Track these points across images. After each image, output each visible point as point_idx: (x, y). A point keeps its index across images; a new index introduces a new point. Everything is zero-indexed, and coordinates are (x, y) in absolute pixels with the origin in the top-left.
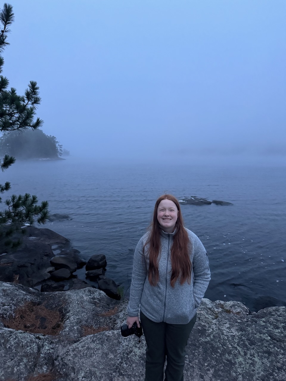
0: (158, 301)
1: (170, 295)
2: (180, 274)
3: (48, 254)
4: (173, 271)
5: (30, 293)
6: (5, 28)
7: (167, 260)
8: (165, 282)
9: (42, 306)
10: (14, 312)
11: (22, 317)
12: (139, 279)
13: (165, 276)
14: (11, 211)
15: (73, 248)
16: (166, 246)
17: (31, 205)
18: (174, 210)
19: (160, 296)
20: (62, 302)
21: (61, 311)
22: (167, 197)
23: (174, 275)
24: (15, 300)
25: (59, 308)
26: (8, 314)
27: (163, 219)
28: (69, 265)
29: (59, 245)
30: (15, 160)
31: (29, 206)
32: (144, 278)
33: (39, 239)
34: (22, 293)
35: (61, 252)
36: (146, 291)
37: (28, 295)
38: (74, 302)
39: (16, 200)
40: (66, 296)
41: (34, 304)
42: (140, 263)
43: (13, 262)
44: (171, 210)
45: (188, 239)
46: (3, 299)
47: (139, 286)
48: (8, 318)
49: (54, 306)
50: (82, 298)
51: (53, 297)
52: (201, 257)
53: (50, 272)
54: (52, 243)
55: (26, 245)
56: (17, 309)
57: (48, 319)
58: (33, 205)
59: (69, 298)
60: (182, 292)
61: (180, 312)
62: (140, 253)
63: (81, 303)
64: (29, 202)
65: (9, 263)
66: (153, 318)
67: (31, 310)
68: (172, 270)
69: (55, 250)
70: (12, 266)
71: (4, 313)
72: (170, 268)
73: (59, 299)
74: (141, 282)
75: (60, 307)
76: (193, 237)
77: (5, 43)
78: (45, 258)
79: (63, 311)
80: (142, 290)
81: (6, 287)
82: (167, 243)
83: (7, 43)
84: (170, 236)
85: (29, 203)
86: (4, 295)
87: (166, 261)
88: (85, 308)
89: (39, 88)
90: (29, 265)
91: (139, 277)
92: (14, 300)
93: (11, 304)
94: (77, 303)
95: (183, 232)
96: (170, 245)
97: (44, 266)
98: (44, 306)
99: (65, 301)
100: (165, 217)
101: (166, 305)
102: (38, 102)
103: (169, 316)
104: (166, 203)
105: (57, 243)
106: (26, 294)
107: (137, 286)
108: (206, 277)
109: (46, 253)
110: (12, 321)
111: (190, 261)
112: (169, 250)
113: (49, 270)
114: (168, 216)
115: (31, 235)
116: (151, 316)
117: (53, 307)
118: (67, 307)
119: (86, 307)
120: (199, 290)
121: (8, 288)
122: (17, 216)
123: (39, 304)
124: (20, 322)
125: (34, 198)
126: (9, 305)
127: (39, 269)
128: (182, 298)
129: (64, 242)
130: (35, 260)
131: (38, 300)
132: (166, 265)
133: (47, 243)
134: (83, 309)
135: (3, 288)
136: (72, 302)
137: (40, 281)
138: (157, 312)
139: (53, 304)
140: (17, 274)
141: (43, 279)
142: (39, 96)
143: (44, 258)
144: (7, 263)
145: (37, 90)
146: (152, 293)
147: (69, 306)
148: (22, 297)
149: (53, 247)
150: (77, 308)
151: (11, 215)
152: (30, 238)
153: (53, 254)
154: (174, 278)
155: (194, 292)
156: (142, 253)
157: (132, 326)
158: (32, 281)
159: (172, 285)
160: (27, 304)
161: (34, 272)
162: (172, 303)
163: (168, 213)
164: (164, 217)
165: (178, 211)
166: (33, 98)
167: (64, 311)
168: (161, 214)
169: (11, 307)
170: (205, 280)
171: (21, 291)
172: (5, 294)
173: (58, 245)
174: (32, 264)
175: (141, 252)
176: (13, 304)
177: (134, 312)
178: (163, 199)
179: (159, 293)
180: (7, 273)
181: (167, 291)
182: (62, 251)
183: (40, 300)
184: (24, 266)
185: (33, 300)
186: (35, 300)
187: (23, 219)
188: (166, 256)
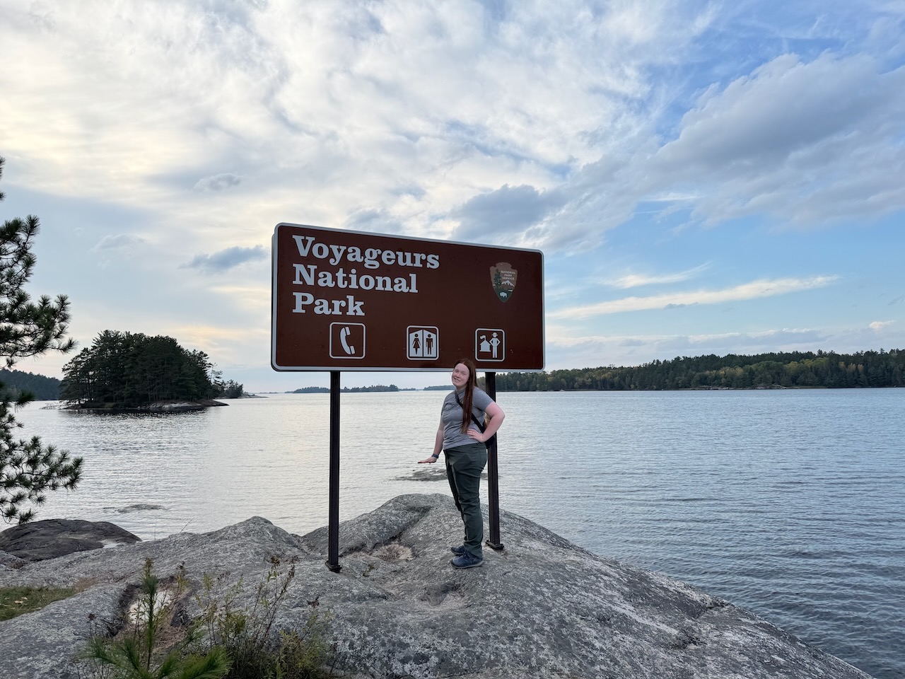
17: (59, 464)
31: (55, 465)
58: (61, 464)
85: (55, 461)
89: (70, 305)
102: (67, 321)
125: (64, 454)
142: (68, 313)
145: (67, 306)
151: (25, 478)
166: (61, 314)
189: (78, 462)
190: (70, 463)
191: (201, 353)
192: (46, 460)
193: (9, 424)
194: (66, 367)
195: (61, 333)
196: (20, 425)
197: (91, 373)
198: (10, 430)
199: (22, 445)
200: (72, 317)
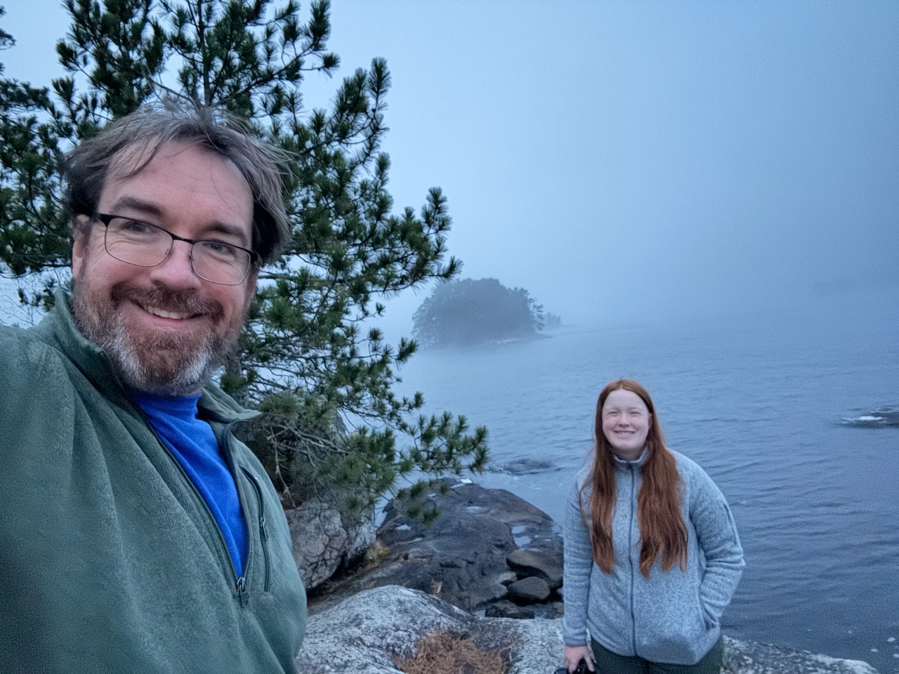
0: (619, 608)
1: (641, 594)
2: (662, 548)
3: (503, 543)
4: (643, 543)
5: (451, 614)
6: (377, 103)
7: (629, 517)
8: (628, 565)
9: (469, 642)
10: (415, 646)
11: (429, 658)
12: (578, 563)
13: (627, 552)
14: (420, 448)
15: (559, 535)
16: (627, 488)
17: (457, 435)
18: (638, 411)
19: (620, 596)
20: (509, 638)
21: (505, 656)
22: (621, 384)
23: (647, 550)
24: (419, 622)
25: (502, 650)
26: (404, 647)
27: (616, 432)
28: (547, 571)
29: (530, 526)
30: (418, 345)
31: (453, 438)
32: (588, 561)
33: (488, 512)
34: (433, 611)
35: (532, 542)
36: (595, 588)
37: (444, 617)
38: (535, 642)
39: (426, 425)
40: (519, 626)
41: (453, 634)
42: (575, 528)
43: (432, 556)
44: (633, 413)
45: (676, 473)
46: (396, 618)
47: (582, 577)
48: (404, 656)
49: (492, 645)
50: (553, 635)
51: (494, 627)
52: (711, 513)
53: (506, 583)
54: (515, 522)
55: (460, 522)
56: (422, 641)
57: (479, 669)
58: (460, 436)
59: (525, 631)
60: (668, 587)
61: (668, 633)
62: (573, 506)
63: (548, 645)
64: (452, 429)
65: (423, 558)
66: (614, 647)
67: (448, 647)
68: (642, 541)
69: (518, 535)
70: (429, 563)
71: (396, 644)
72: (636, 534)
73: (504, 633)
74: (584, 571)
75: (505, 649)
76: (687, 469)
77: (382, 129)
78: (498, 552)
79: (508, 656)
80: (589, 587)
81: (405, 595)
82: (630, 482)
83: (384, 129)
84: (634, 468)
85: (452, 431)
86: (400, 611)
87: (627, 521)
88: (556, 657)
89: (448, 199)
90: (464, 563)
91: (579, 560)
92: (417, 623)
93: (410, 630)
94: (542, 645)
95: (664, 459)
96: (635, 486)
97: (493, 568)
98: (473, 641)
99: (517, 639)
100: (621, 429)
101: (635, 616)
102: (446, 227)
103: (645, 642)
104: (622, 397)
105: (524, 522)
106: (441, 615)
107: (576, 577)
108: (729, 559)
109: (500, 540)
110: (410, 662)
111: (681, 521)
112: (634, 497)
113: (505, 579)
114: (627, 426)
115: (471, 503)
116: (608, 641)
117: (490, 646)
118: (518, 650)
119: (558, 655)
120: (714, 589)
121: (407, 599)
122: (432, 458)
123: (465, 636)
124: (424, 666)
125: (462, 421)
126: (406, 631)
127: (483, 574)
128: (670, 601)
129: (540, 520)
130: (476, 553)
131: (463, 630)
132: (627, 528)
133: (503, 521)
134: (552, 658)
135: (399, 597)
136: (531, 641)
137: (485, 599)
138: (619, 633)
139: (491, 640)
140: (438, 580)
141: (492, 598)
142: (447, 214)
143: (494, 551)
144: (420, 557)
145: (444, 204)
146: (605, 591)
147: (523, 648)
148: (432, 618)
149: (516, 530)
150: (539, 654)
151: (421, 457)
152: (469, 508)
153: (516, 545)
154: (646, 557)
155: (702, 593)
156: (578, 507)
157: (577, 668)
158: (469, 598)
159: (645, 572)
160: (440, 635)
161: (472, 580)
162: (648, 612)
163: (625, 419)
164: (618, 429)
165: (651, 415)
166: (436, 220)
167: (510, 657)
168: (609, 421)
169: (410, 635)
170: (727, 566)
171: (433, 608)
172: (402, 609)
173: (527, 526)
174: (470, 563)
175: (576, 505)
176: (413, 630)
177: (577, 635)
178: (613, 389)
179: (618, 589)
180: (419, 576)
181: (635, 586)
182: (534, 540)
183: (467, 630)
184: (452, 566)
185: (452, 627)
186: (456, 628)
187: (442, 464)
188: (627, 510)
189: (481, 434)
190: (470, 433)
191: (522, 289)
192: (442, 431)
193: (388, 380)
194: (415, 316)
195: (438, 251)
196: (398, 380)
197: (434, 319)
198: (391, 386)
199: (405, 403)
200: (453, 220)
